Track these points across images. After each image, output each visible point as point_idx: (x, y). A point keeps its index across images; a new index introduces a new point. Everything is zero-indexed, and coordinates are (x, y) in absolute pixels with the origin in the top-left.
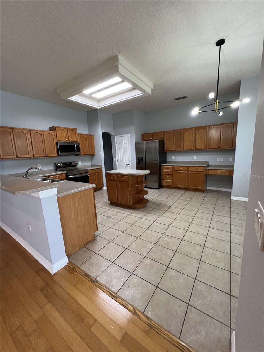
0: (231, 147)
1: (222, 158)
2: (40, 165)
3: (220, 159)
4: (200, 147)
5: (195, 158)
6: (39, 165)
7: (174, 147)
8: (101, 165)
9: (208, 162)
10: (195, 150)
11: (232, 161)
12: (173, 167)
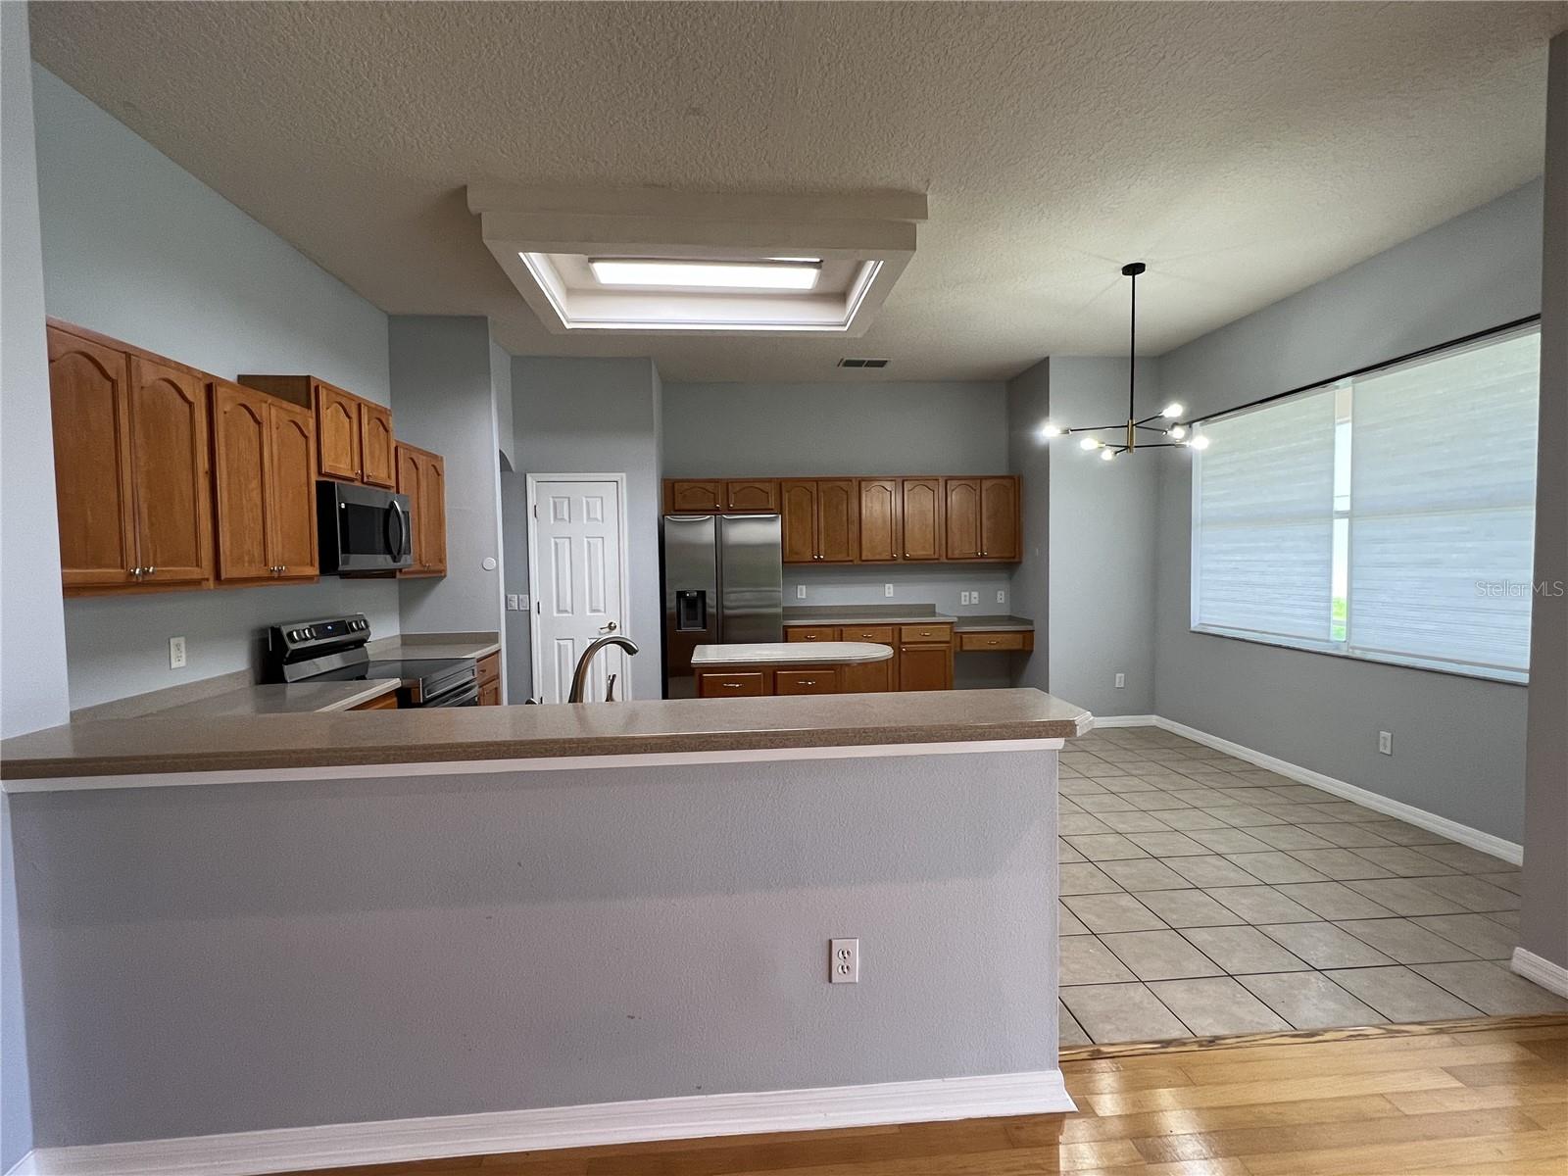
0: (1013, 555)
1: (975, 594)
2: (182, 640)
3: (970, 595)
4: (921, 553)
5: (887, 595)
6: (178, 646)
7: (822, 547)
8: (493, 638)
9: (933, 606)
10: (900, 561)
11: (1003, 601)
12: (836, 628)
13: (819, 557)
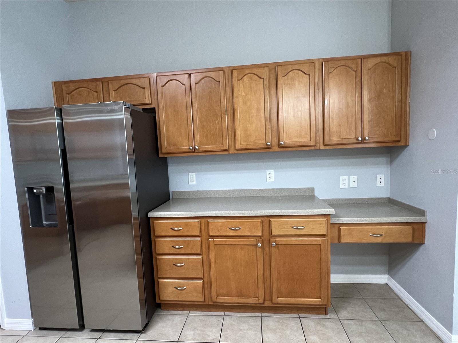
0: (398, 139)
1: (354, 178)
3: (349, 178)
4: (296, 140)
5: (268, 180)
7: (197, 138)
9: (313, 190)
11: (382, 184)
12: (203, 220)
13: (194, 148)
